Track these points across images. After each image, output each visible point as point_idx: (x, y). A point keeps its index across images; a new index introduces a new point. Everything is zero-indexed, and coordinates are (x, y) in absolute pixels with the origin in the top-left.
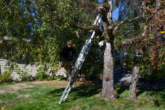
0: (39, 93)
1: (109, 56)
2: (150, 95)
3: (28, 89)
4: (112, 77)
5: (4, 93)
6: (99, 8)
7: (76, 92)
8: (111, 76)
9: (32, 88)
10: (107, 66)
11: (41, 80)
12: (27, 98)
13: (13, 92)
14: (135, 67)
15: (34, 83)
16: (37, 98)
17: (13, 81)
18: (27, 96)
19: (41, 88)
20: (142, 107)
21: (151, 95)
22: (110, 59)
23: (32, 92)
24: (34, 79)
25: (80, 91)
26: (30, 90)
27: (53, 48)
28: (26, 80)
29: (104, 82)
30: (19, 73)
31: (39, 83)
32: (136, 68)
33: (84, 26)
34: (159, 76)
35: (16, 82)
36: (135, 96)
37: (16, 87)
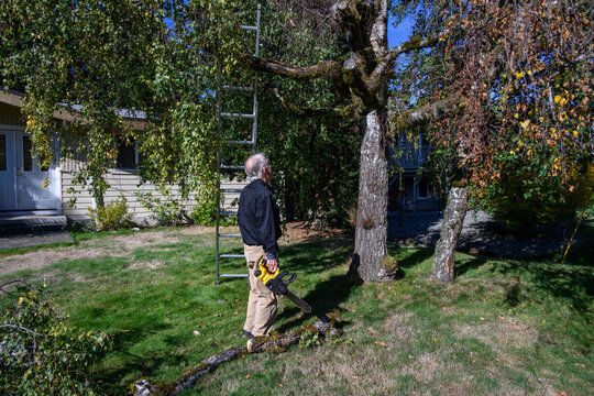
0: (188, 260)
1: (373, 155)
2: (501, 271)
3: (164, 247)
4: (382, 217)
5: (98, 257)
6: (334, 7)
7: (289, 259)
8: (381, 213)
9: (174, 246)
10: (369, 186)
11: (206, 225)
12: (153, 270)
13: (123, 255)
14: (454, 190)
15: (186, 231)
16: (177, 273)
17: (135, 225)
18: (153, 266)
19: (198, 245)
20: (463, 306)
21: (504, 271)
22: (378, 165)
23: (169, 255)
24: (191, 223)
25: (299, 256)
26: (167, 250)
27: (194, 134)
28: (170, 224)
29: (359, 232)
30: (150, 207)
31: (200, 232)
32: (457, 192)
33: (291, 67)
34: (545, 218)
35: (142, 228)
36: (452, 275)
37: (134, 242)
